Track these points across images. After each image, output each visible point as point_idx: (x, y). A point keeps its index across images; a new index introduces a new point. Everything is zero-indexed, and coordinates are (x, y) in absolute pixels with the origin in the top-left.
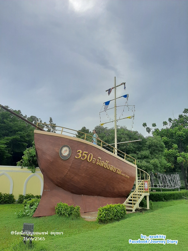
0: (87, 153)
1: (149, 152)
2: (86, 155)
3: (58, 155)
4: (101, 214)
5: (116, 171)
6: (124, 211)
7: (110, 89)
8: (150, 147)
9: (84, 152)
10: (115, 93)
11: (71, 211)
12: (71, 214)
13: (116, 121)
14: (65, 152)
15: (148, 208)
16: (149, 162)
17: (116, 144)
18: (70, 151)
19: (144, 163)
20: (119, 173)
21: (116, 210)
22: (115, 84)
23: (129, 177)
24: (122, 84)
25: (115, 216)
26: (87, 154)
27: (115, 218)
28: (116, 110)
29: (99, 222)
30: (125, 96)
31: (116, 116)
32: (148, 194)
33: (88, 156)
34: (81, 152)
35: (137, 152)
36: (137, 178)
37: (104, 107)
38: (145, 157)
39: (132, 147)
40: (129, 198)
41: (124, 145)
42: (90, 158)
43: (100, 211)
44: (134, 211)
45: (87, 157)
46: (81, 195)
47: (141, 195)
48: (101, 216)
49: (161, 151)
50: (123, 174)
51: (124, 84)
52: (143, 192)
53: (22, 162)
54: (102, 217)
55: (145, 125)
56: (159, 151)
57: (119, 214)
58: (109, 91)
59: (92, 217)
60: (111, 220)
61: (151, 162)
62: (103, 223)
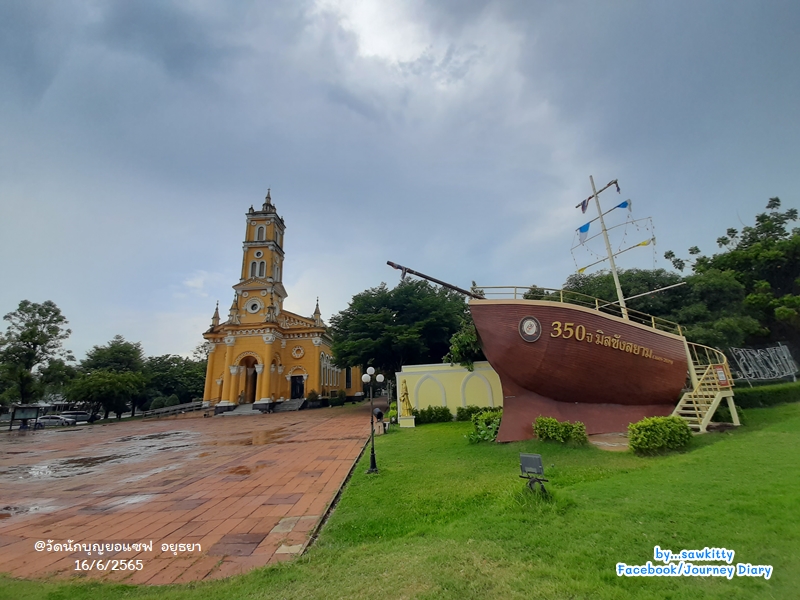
0: (572, 324)
1: (705, 307)
2: (571, 330)
3: (519, 337)
4: (636, 439)
5: (641, 353)
6: (688, 431)
7: (584, 202)
8: (703, 295)
9: (567, 324)
10: (598, 205)
11: (567, 431)
12: (569, 437)
13: (612, 257)
14: (530, 328)
15: (736, 422)
16: (711, 327)
17: (622, 301)
18: (538, 326)
19: (698, 330)
20: (647, 355)
21: (668, 430)
22: (594, 189)
23: (672, 362)
24: (609, 185)
25: (669, 441)
26: (574, 328)
27: (671, 446)
28: (607, 236)
29: (635, 453)
30: (624, 205)
31: (609, 248)
32: (730, 393)
33: (574, 330)
34: (560, 324)
35: (674, 310)
36: (690, 362)
37: (578, 237)
38: (697, 318)
39: (658, 302)
40: (682, 403)
41: (639, 300)
42: (580, 332)
43: (634, 432)
44: (703, 430)
45: (574, 333)
46: (574, 402)
47: (713, 397)
48: (639, 440)
49: (737, 299)
50: (657, 358)
51: (616, 182)
52: (716, 389)
53: (449, 356)
54: (640, 444)
55: (669, 255)
56: (731, 300)
57: (677, 438)
58: (584, 206)
59: (614, 444)
60: (662, 451)
61: (715, 325)
62: (645, 455)
